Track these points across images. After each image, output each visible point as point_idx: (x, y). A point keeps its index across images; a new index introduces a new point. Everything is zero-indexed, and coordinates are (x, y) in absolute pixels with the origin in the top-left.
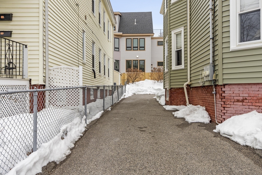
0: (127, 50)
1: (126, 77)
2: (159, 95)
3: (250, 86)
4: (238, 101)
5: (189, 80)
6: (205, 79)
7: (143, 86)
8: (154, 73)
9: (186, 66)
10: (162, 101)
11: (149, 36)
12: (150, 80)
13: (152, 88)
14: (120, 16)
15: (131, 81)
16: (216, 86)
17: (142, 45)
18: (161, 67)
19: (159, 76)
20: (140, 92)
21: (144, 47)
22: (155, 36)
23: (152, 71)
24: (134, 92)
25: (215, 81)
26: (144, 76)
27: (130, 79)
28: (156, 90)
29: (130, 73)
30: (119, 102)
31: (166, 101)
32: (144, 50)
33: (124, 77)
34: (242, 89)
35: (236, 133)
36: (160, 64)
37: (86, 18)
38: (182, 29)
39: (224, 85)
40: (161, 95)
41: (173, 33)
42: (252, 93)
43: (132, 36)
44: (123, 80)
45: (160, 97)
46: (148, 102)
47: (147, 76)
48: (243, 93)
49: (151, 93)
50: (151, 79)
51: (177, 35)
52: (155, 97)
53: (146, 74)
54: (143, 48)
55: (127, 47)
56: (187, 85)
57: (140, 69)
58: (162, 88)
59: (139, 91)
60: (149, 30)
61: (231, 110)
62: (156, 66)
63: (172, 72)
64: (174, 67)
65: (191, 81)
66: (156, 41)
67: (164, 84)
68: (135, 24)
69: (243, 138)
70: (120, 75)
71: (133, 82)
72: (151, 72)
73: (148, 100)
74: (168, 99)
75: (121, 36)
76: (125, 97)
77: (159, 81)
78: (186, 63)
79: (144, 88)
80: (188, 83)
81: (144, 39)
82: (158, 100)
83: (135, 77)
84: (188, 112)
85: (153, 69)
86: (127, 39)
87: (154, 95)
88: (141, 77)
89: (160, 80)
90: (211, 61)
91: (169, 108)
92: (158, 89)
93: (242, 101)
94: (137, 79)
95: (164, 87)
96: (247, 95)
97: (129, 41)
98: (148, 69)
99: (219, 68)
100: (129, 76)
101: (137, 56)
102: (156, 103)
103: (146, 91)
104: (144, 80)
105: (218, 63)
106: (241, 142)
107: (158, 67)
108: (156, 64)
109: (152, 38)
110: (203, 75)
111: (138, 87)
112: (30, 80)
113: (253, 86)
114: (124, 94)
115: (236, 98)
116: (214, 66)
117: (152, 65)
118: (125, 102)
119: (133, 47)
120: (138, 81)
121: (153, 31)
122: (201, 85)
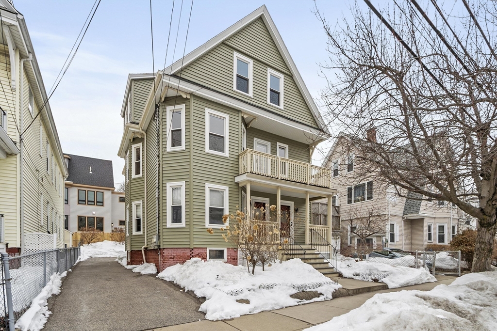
0: (79, 203)
1: (79, 237)
2: (121, 257)
3: (176, 250)
4: (171, 258)
5: (146, 244)
6: (154, 244)
7: (101, 248)
8: (115, 233)
9: (144, 233)
10: (124, 263)
11: (109, 190)
12: (110, 242)
13: (112, 250)
14: (69, 159)
15: (85, 242)
16: (160, 249)
17: (100, 200)
18: (123, 227)
19: (121, 237)
20: (98, 254)
21: (103, 202)
22: (116, 191)
23: (113, 231)
24: (90, 255)
25: (159, 246)
26: (103, 236)
27: (85, 239)
28: (117, 252)
29: (85, 232)
30: (76, 266)
31: (127, 262)
32: (103, 205)
33: (76, 237)
34: (173, 251)
35: (166, 275)
36: (122, 223)
37: (42, 180)
38: (141, 202)
39: (164, 249)
40: (123, 258)
41: (133, 203)
42: (178, 254)
43: (86, 188)
44: (75, 241)
45: (121, 259)
46: (109, 264)
47: (106, 237)
48: (174, 253)
49: (112, 256)
50: (112, 240)
51: (137, 206)
52: (116, 260)
53: (105, 234)
54: (101, 203)
55: (79, 200)
56: (145, 248)
57: (97, 228)
58: (124, 250)
59: (96, 254)
60: (109, 183)
61: (167, 264)
62: (117, 225)
63: (132, 237)
64: (134, 233)
65: (147, 245)
66: (117, 197)
67: (126, 247)
68: (91, 173)
69: (169, 277)
70: (71, 235)
71: (89, 243)
72: (111, 232)
73: (109, 262)
74: (129, 260)
75: (72, 186)
76: (81, 260)
77: (121, 243)
78: (144, 230)
79: (103, 251)
80: (145, 246)
81: (103, 193)
82: (119, 262)
83: (92, 237)
84: (143, 268)
85: (114, 229)
86: (79, 190)
87: (116, 258)
88: (99, 237)
89: (123, 241)
90: (157, 233)
91: (129, 267)
92: (120, 252)
93: (173, 258)
94: (94, 240)
95: (126, 249)
96: (175, 255)
97: (82, 193)
98: (107, 229)
99: (161, 237)
100: (83, 236)
101: (94, 213)
102: (118, 264)
103: (106, 253)
104: (103, 241)
105: (161, 234)
106: (168, 280)
107: (120, 227)
108: (118, 223)
109: (112, 193)
110: (153, 242)
111: (95, 250)
112: (7, 244)
113: (179, 249)
114: (79, 257)
115: (170, 256)
116: (159, 236)
117: (112, 223)
118: (84, 265)
119: (88, 201)
120: (95, 242)
121: (113, 185)
122: (153, 248)
